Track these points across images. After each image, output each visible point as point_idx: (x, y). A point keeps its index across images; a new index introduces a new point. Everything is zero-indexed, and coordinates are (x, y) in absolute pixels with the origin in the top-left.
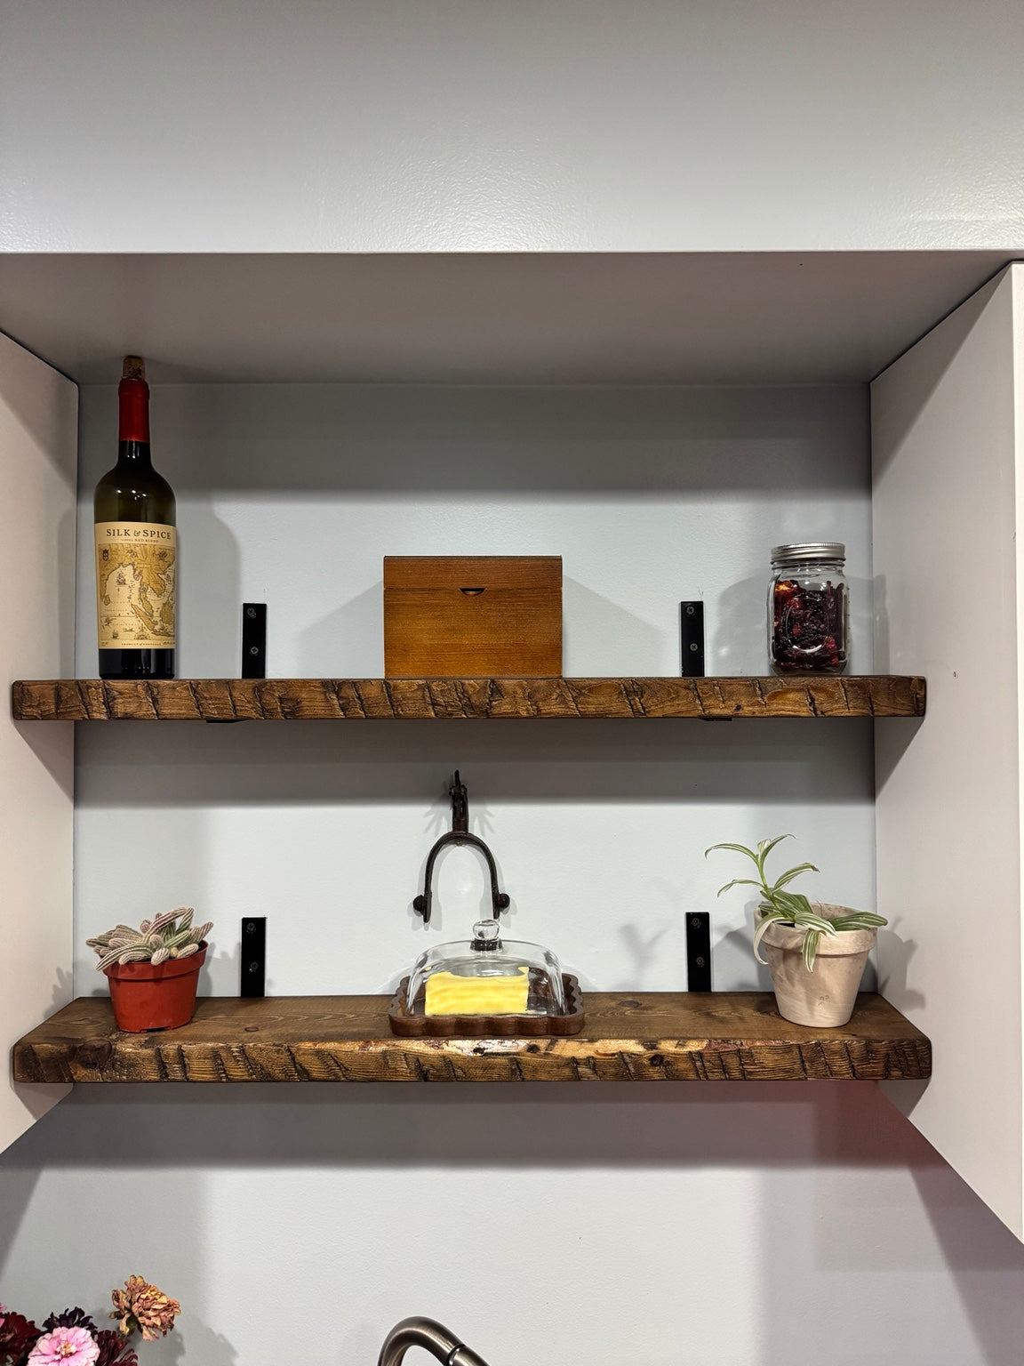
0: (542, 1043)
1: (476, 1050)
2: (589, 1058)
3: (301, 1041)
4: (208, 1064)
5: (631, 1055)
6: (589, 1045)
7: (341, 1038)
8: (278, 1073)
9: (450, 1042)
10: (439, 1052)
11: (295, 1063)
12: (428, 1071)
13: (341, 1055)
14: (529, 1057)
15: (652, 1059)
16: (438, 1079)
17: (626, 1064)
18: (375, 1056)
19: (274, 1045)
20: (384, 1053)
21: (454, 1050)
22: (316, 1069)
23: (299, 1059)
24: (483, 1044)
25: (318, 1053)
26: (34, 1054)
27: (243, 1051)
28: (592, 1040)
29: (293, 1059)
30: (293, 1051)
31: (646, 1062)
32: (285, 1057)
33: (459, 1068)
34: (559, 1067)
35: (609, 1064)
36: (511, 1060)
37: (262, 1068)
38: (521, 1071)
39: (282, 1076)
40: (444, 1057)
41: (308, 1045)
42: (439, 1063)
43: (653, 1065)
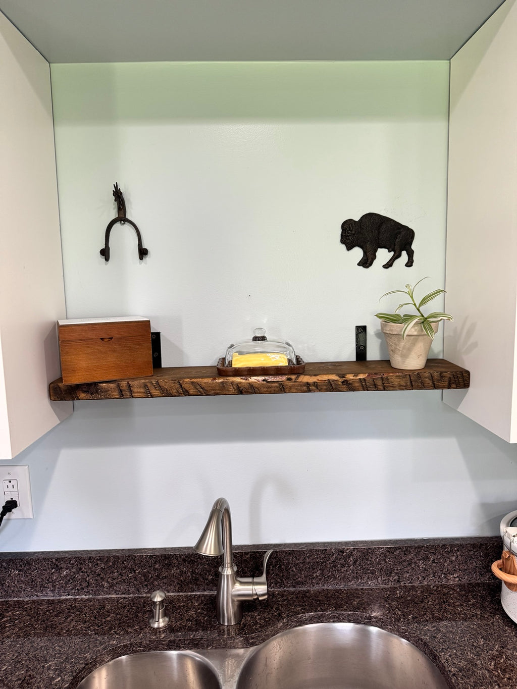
0: (293, 377)
1: (264, 380)
2: (314, 382)
3: (184, 378)
4: (142, 390)
5: (334, 380)
6: (314, 377)
7: (202, 377)
8: (174, 392)
9: (252, 378)
10: (247, 381)
11: (182, 388)
12: (242, 390)
13: (203, 384)
14: (287, 383)
15: (343, 382)
16: (247, 393)
17: (331, 384)
18: (218, 383)
19: (172, 380)
20: (222, 382)
21: (253, 380)
22: (191, 389)
23: (184, 386)
24: (267, 378)
25: (192, 383)
26: (60, 388)
27: (158, 383)
28: (315, 375)
29: (181, 386)
30: (181, 382)
31: (340, 383)
32: (177, 386)
33: (256, 388)
34: (301, 386)
35: (324, 385)
36: (279, 384)
37: (167, 391)
38: (284, 389)
39: (176, 394)
40: (249, 383)
41: (188, 380)
42: (247, 386)
43: (343, 385)
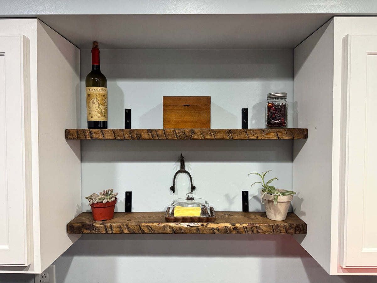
0: (205, 224)
1: (188, 226)
2: (217, 228)
3: (142, 223)
4: (118, 229)
5: (228, 227)
6: (217, 225)
7: (153, 222)
8: (136, 231)
9: (181, 223)
10: (178, 226)
11: (141, 229)
12: (175, 231)
13: (153, 227)
14: (201, 227)
15: (234, 228)
16: (178, 233)
17: (227, 229)
18: (161, 227)
19: (135, 224)
20: (164, 226)
21: (182, 225)
22: (146, 230)
23: (142, 227)
24: (189, 224)
25: (147, 226)
26: (73, 226)
27: (127, 226)
28: (218, 223)
29: (140, 228)
30: (140, 225)
31: (232, 229)
32: (138, 227)
33: (183, 230)
34: (209, 230)
35: (223, 230)
36: (197, 228)
37: (132, 230)
38: (199, 231)
39: (137, 232)
40: (179, 227)
41: (144, 224)
42: (178, 229)
43: (234, 230)
